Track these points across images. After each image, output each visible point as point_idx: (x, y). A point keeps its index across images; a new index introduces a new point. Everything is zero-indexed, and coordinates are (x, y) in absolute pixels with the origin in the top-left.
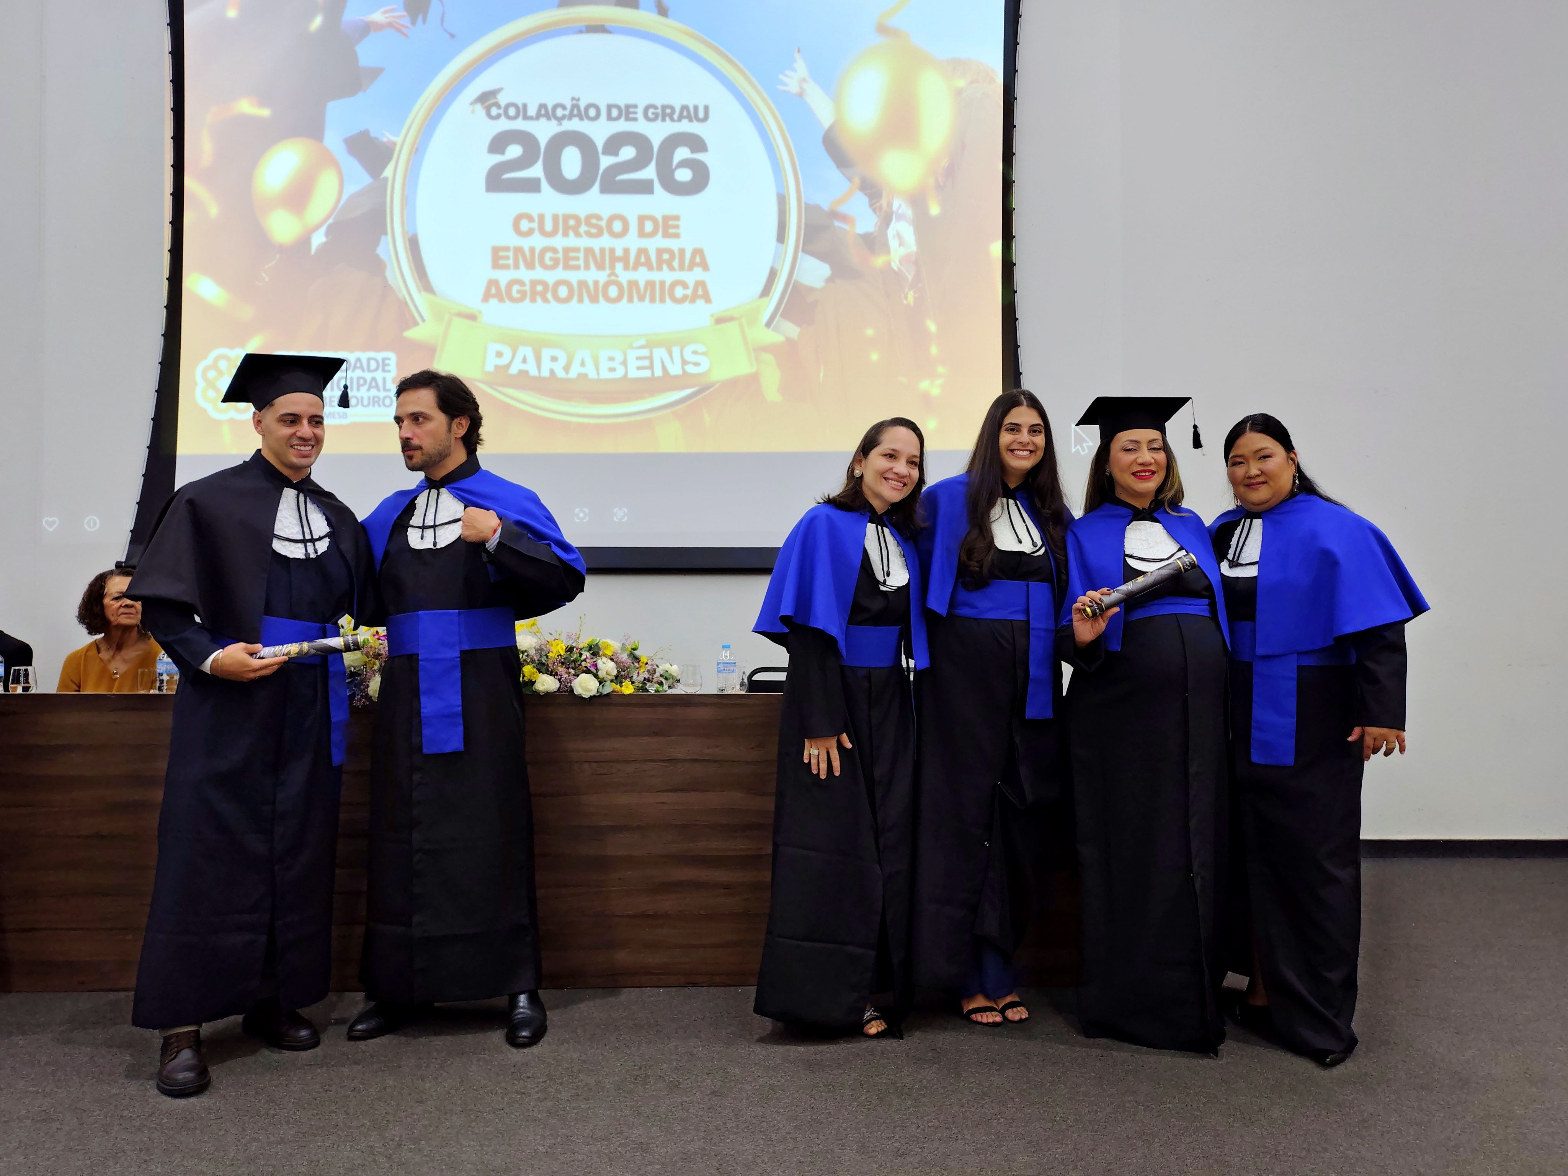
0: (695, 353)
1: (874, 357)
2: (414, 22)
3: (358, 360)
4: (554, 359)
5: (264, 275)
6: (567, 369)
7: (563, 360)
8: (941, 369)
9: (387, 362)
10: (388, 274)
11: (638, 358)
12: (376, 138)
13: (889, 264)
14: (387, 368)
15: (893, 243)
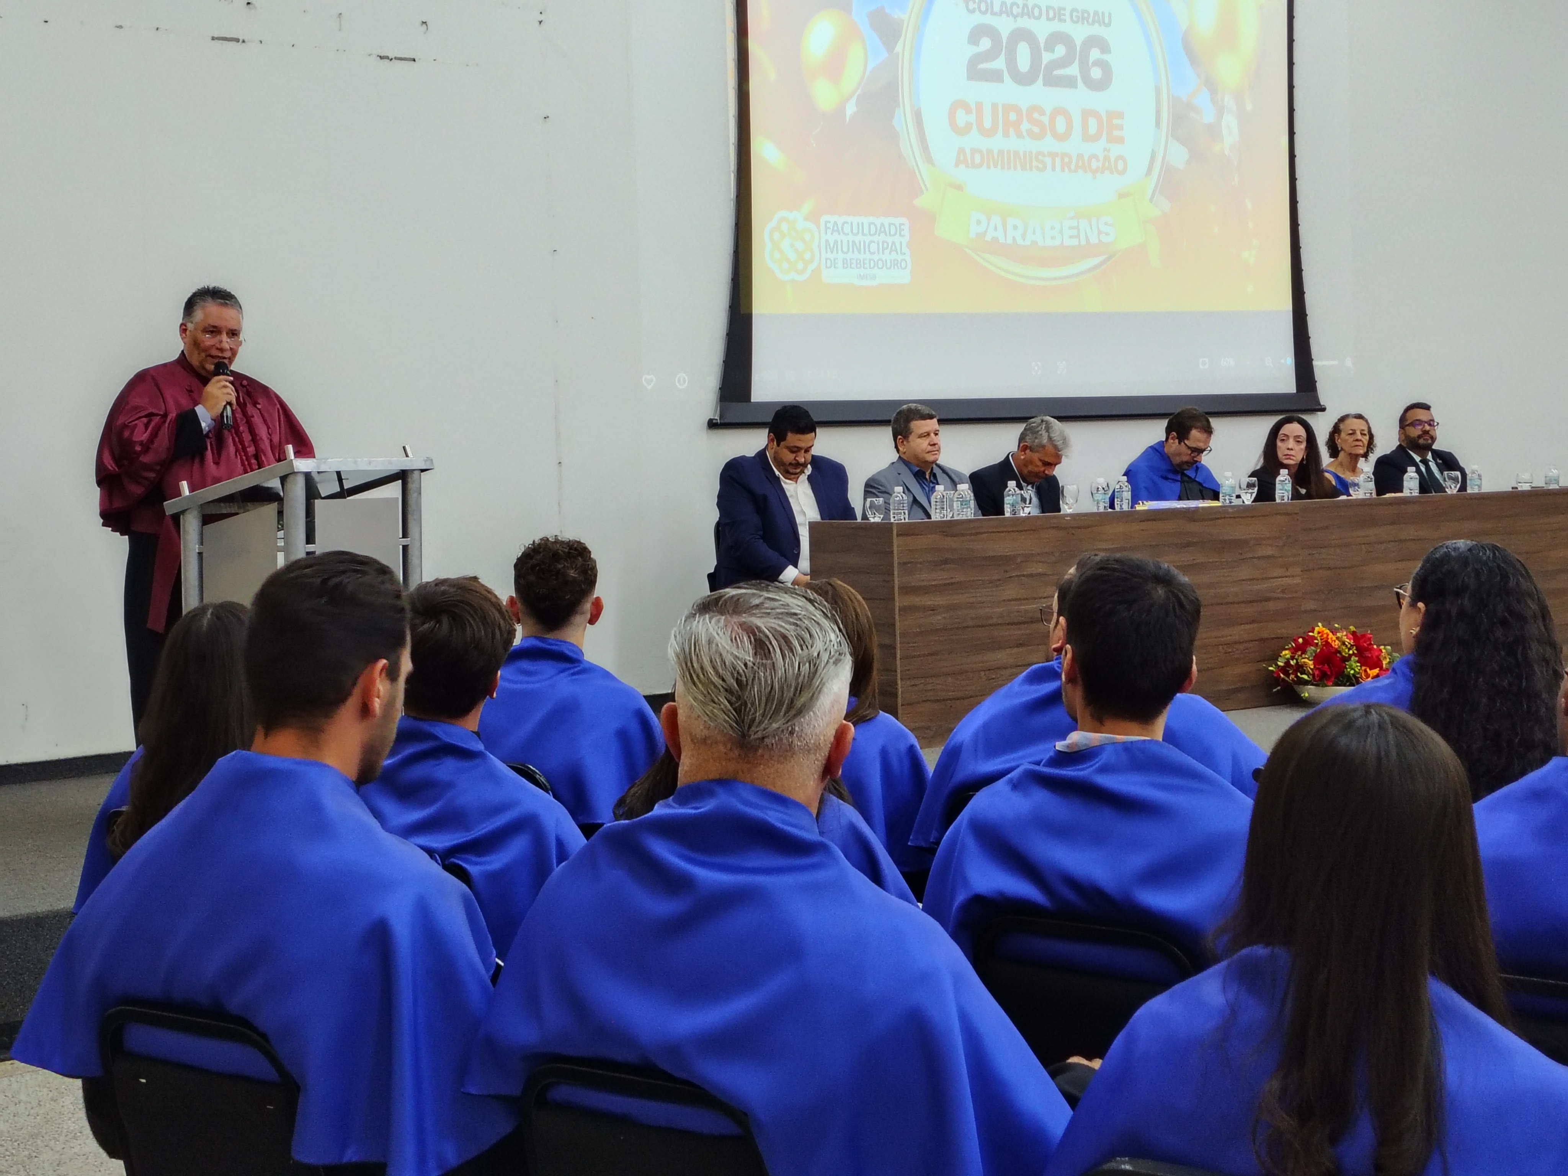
0: (1106, 224)
1: (1217, 230)
4: (1015, 228)
5: (813, 141)
6: (1024, 236)
7: (1021, 229)
8: (1254, 242)
9: (903, 227)
10: (901, 145)
11: (1070, 229)
12: (889, 15)
13: (1223, 148)
14: (902, 233)
15: (1225, 132)
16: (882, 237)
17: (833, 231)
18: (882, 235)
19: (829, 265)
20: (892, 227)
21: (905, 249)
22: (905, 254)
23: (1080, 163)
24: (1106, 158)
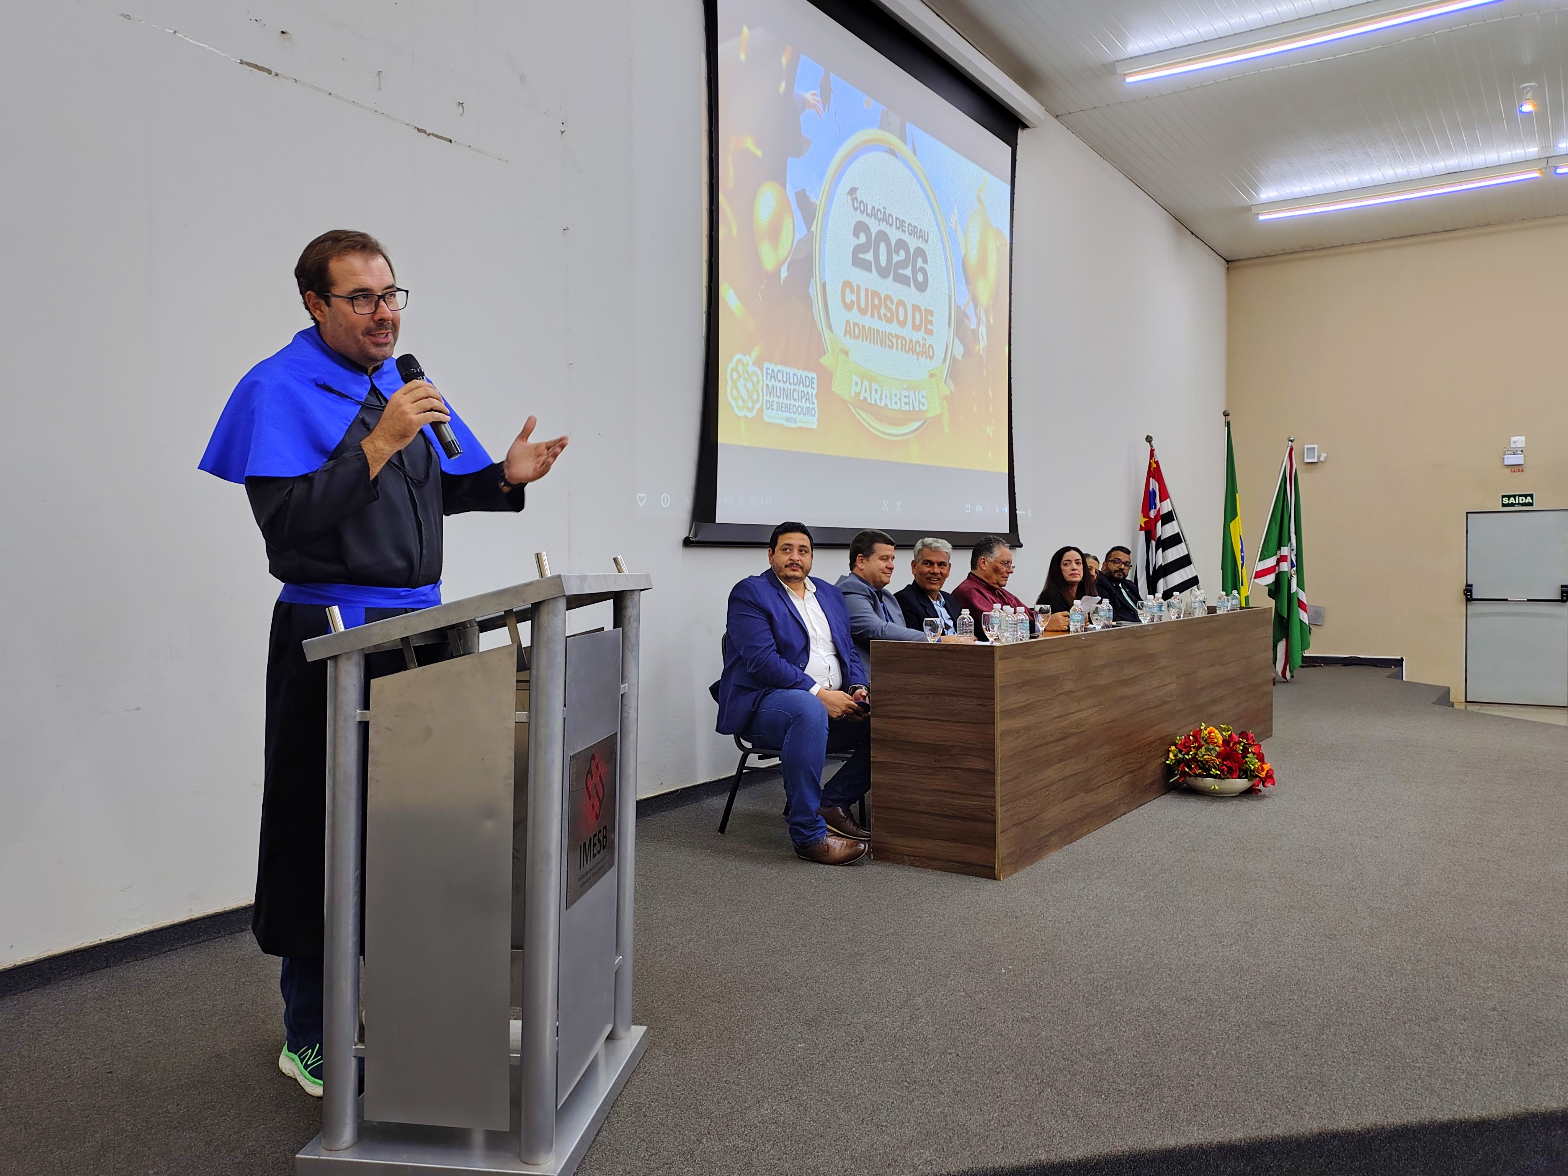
0: (923, 396)
1: (975, 409)
2: (824, 111)
3: (801, 376)
4: (876, 391)
5: (760, 295)
6: (881, 398)
7: (879, 393)
8: (993, 421)
9: (813, 380)
10: (814, 309)
11: (905, 397)
12: (809, 197)
13: (979, 350)
14: (813, 386)
15: (981, 337)
16: (801, 388)
17: (771, 376)
18: (801, 385)
19: (768, 406)
20: (807, 379)
21: (815, 400)
22: (813, 403)
23: (911, 347)
24: (924, 345)
